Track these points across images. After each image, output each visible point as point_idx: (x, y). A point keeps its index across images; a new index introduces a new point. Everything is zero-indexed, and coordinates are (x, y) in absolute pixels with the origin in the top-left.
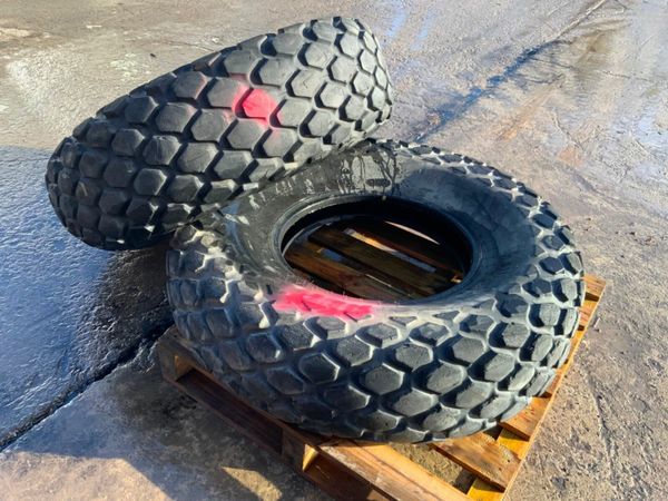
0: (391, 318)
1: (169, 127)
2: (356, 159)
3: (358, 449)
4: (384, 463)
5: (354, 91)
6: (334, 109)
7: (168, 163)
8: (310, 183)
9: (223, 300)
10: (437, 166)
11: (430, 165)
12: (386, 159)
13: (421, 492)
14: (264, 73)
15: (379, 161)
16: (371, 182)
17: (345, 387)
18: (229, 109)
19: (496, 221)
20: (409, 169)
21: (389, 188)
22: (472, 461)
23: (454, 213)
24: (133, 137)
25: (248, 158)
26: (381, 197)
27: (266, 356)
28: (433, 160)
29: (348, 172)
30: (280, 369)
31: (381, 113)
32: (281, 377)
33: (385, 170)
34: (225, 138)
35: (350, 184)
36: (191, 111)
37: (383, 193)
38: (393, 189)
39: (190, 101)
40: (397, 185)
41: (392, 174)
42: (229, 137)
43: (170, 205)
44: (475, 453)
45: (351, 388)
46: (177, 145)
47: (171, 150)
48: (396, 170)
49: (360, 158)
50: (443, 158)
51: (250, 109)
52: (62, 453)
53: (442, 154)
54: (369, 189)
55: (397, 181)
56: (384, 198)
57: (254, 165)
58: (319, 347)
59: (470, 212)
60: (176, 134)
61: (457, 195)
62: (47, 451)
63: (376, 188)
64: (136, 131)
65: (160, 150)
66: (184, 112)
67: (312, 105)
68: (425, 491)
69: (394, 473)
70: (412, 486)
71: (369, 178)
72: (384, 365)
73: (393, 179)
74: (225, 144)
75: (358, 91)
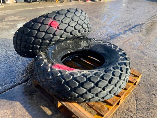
0: (78, 71)
1: (35, 28)
2: (82, 41)
3: (70, 103)
5: (78, 23)
6: (73, 27)
7: (34, 36)
8: (71, 46)
9: (42, 65)
10: (101, 44)
11: (99, 43)
12: (89, 42)
13: (82, 114)
14: (56, 18)
15: (87, 42)
16: (85, 47)
17: (64, 85)
18: (48, 25)
19: (112, 55)
20: (94, 44)
21: (89, 48)
22: (97, 109)
23: (103, 54)
24: (28, 30)
25: (52, 36)
26: (87, 50)
27: (48, 77)
28: (100, 42)
29: (80, 44)
30: (51, 81)
31: (85, 29)
32: (51, 82)
33: (89, 44)
34: (46, 31)
35: (80, 47)
36: (40, 25)
37: (88, 49)
38: (90, 48)
39: (40, 23)
40: (91, 48)
41: (90, 45)
42: (47, 31)
43: (35, 46)
44: (98, 107)
45: (66, 86)
46: (36, 32)
47: (35, 33)
48: (91, 44)
49: (83, 41)
50: (102, 42)
51: (52, 25)
52: (6, 99)
53: (102, 41)
54: (85, 48)
55: (91, 47)
56: (88, 50)
57: (53, 37)
58: (60, 76)
59: (106, 53)
60: (36, 30)
61: (104, 50)
62: (3, 98)
63: (86, 48)
64: (29, 29)
65: (33, 33)
66: (38, 25)
67: (67, 25)
68: (83, 114)
69: (77, 109)
70: (80, 112)
71: (85, 46)
72: (74, 81)
73: (90, 46)
74: (46, 32)
75: (79, 23)
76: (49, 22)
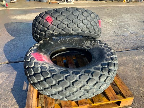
0: (42, 63)
2: (87, 41)
4: (33, 92)
7: (36, 27)
8: (75, 43)
10: (101, 47)
12: (92, 43)
15: (91, 43)
16: (86, 47)
18: (45, 19)
20: (96, 46)
21: (89, 49)
25: (46, 29)
26: (86, 50)
29: (83, 43)
31: (82, 29)
33: (91, 45)
35: (82, 45)
36: (41, 19)
37: (87, 49)
39: (41, 17)
40: (91, 49)
42: (44, 24)
43: (36, 35)
46: (38, 24)
48: (93, 45)
49: (88, 41)
50: (104, 46)
54: (85, 48)
57: (47, 31)
60: (38, 22)
63: (87, 48)
67: (61, 22)
68: (32, 100)
70: (31, 97)
71: (87, 45)
73: (91, 47)
74: (43, 26)
76: (46, 17)
